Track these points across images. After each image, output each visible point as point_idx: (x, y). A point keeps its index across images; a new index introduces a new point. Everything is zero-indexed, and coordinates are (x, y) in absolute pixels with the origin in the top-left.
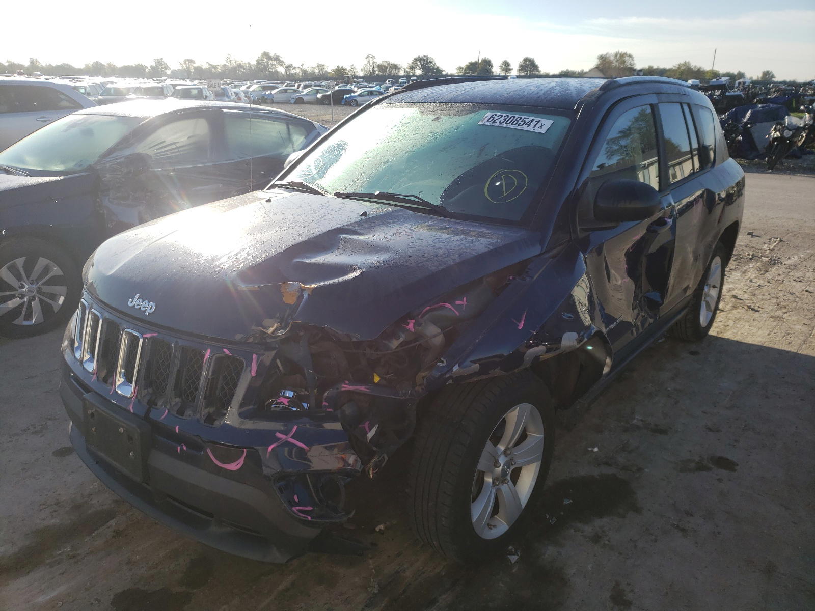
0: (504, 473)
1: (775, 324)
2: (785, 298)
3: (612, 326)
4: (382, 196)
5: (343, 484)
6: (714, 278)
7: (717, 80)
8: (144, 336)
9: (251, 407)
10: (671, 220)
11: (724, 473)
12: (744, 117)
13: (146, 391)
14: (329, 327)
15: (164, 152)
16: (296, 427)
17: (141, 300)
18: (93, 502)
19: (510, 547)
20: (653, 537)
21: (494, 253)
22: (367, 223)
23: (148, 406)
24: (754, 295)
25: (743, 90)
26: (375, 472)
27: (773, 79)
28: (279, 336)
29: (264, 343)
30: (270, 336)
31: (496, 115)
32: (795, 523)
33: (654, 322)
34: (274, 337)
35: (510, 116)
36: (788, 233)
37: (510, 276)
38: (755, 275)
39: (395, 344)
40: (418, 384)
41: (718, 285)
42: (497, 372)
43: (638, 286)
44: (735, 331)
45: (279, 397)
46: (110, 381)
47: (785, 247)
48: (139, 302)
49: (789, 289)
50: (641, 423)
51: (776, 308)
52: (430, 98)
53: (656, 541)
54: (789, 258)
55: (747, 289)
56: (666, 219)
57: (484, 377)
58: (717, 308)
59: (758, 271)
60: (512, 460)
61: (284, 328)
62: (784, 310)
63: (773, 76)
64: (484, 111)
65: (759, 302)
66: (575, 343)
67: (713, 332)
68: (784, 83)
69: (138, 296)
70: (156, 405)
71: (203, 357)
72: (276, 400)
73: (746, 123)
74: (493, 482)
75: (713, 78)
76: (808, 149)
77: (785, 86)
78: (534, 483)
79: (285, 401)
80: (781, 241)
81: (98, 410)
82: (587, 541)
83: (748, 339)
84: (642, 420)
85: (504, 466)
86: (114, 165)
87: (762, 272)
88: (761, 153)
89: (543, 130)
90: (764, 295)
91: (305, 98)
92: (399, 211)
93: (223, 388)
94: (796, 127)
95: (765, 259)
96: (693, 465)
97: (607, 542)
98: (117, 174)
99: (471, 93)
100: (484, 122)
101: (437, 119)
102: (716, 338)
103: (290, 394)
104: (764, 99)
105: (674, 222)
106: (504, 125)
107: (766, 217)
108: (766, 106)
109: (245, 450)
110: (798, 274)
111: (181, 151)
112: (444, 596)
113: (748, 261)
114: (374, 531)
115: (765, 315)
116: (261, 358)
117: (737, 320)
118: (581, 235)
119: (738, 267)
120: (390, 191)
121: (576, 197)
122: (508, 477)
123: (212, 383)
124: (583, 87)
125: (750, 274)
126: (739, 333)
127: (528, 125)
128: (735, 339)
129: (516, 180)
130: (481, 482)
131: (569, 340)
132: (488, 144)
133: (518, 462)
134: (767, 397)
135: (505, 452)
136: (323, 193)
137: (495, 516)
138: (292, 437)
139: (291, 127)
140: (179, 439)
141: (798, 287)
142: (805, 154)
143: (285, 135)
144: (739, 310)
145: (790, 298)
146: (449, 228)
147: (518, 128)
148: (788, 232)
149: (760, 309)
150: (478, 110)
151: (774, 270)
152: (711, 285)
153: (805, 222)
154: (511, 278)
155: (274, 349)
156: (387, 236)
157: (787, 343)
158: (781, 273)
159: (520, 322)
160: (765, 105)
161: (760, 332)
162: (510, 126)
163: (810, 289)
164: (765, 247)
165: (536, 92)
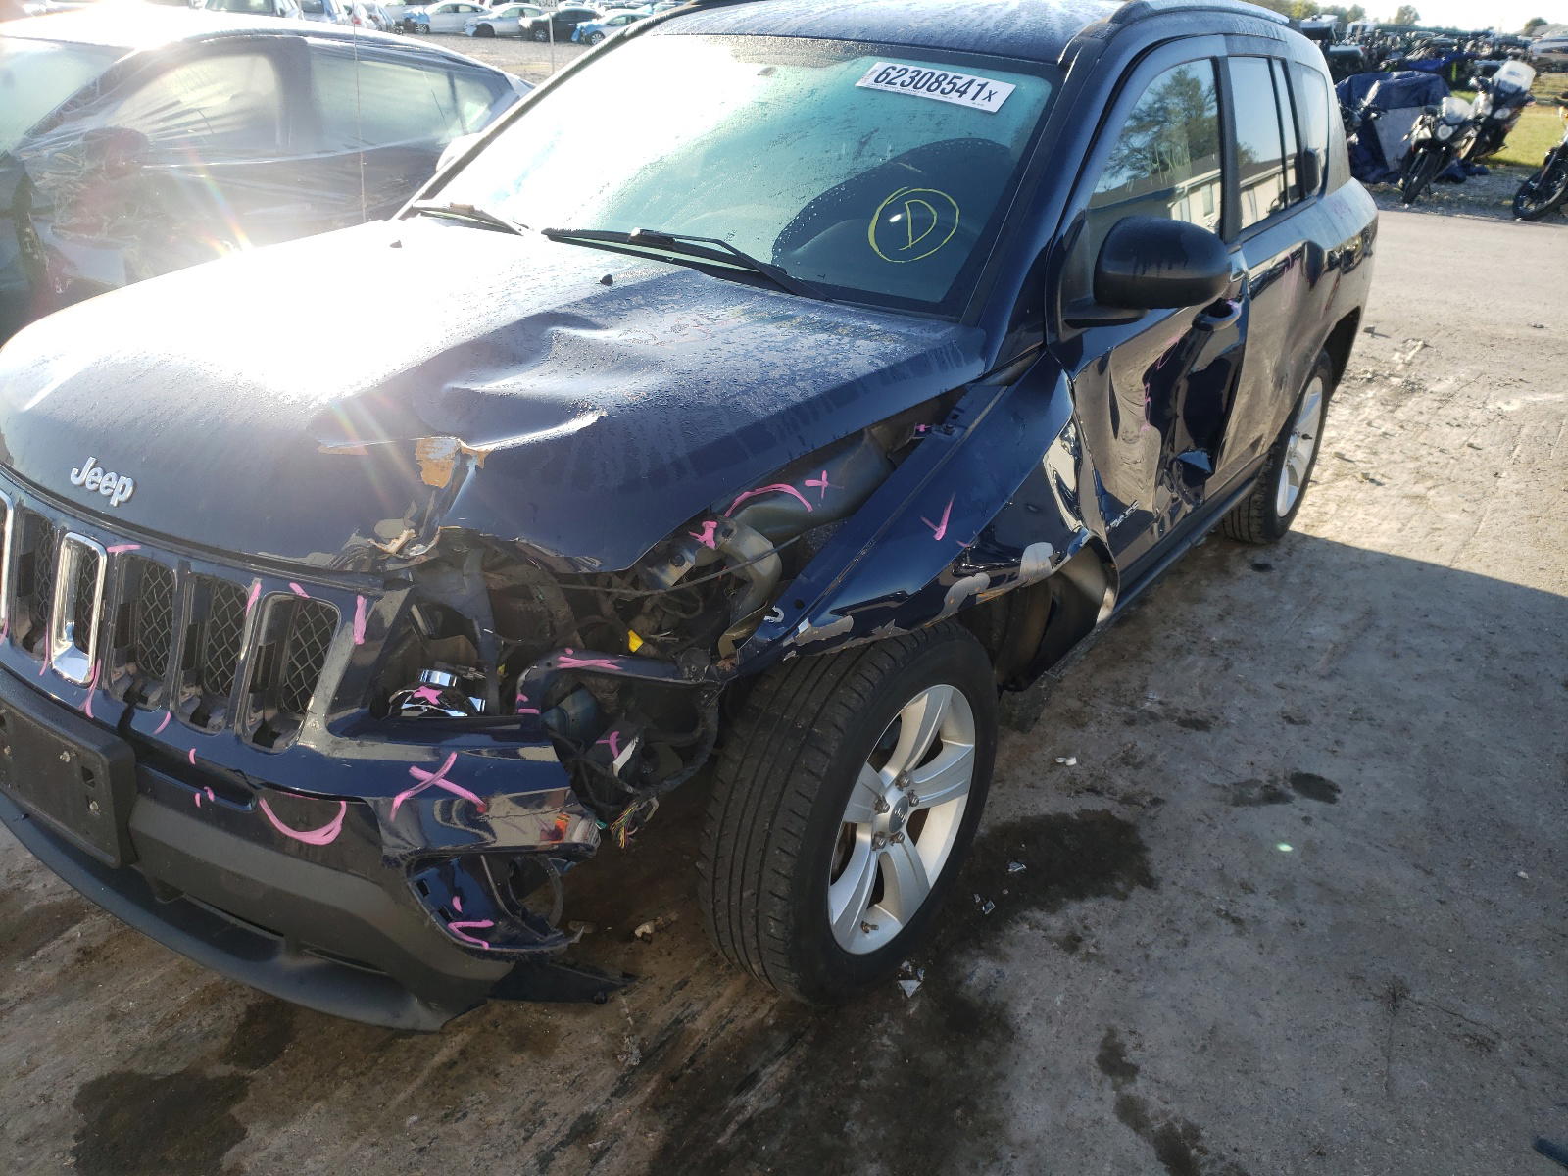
0: (895, 823)
1: (1411, 510)
2: (1430, 458)
3: (1116, 523)
4: (648, 239)
5: (559, 875)
6: (1307, 423)
7: (1313, 19)
8: (110, 549)
9: (355, 710)
10: (1241, 304)
11: (1315, 806)
12: (1364, 96)
13: (122, 670)
14: (525, 541)
15: (179, 126)
16: (454, 756)
17: (99, 470)
18: (32, 887)
19: (905, 964)
20: (1180, 938)
21: (889, 376)
22: (613, 300)
23: (126, 704)
24: (1375, 453)
25: (1361, 42)
26: (630, 833)
27: (1417, 23)
28: (414, 557)
29: (379, 573)
30: (391, 558)
31: (894, 68)
32: (1441, 902)
33: (1193, 510)
34: (400, 560)
35: (925, 71)
36: (1438, 331)
37: (919, 425)
38: (1377, 413)
39: (672, 575)
40: (723, 656)
41: (1313, 434)
42: (890, 630)
43: (1167, 439)
44: (1339, 524)
45: (417, 687)
46: (38, 646)
47: (1432, 359)
48: (96, 475)
49: (1438, 441)
50: (1159, 706)
51: (1415, 477)
52: (753, 26)
53: (1185, 944)
54: (1439, 380)
55: (1362, 441)
56: (1230, 303)
57: (862, 641)
58: (1306, 480)
59: (1382, 404)
60: (911, 794)
61: (425, 541)
62: (1429, 483)
63: (1417, 17)
64: (868, 59)
65: (1383, 465)
66: (1048, 563)
67: (1297, 526)
68: (1438, 31)
69: (91, 461)
70: (145, 700)
71: (244, 600)
72: (409, 693)
73: (1369, 109)
74: (874, 842)
75: (1306, 15)
76: (1477, 165)
77: (1440, 38)
78: (953, 838)
79: (432, 696)
80: (1425, 346)
81: (12, 710)
82: (1054, 947)
83: (1363, 540)
84: (1161, 702)
85: (896, 809)
86: (59, 152)
87: (1389, 407)
88: (1391, 169)
89: (993, 106)
90: (1392, 453)
91: (497, 27)
92: (684, 274)
93: (293, 667)
94: (1462, 120)
95: (1395, 381)
96: (1256, 792)
97: (1092, 950)
98: (68, 174)
99: (842, 18)
100: (868, 82)
101: (767, 72)
102: (1305, 538)
103: (441, 678)
104: (1399, 61)
105: (1246, 309)
106: (910, 90)
107: (1398, 297)
108: (1407, 76)
109: (343, 803)
110: (1455, 411)
111: (215, 127)
112: (771, 1069)
113: (1364, 385)
114: (631, 936)
115: (1393, 492)
116: (376, 604)
117: (1342, 502)
118: (1066, 335)
119: (1347, 396)
120: (665, 229)
121: (1058, 252)
122: (904, 830)
123: (268, 657)
124: (1078, 15)
125: (1367, 410)
126: (1346, 528)
127: (962, 93)
128: (1338, 540)
129: (934, 212)
130: (849, 843)
131: (1036, 559)
132: (876, 131)
133: (923, 798)
134: (1395, 655)
135: (898, 782)
136: (516, 228)
137: (876, 905)
138: (447, 777)
139: (458, 83)
140: (199, 777)
141: (1455, 438)
142: (1473, 175)
143: (445, 100)
144: (1347, 482)
145: (1439, 460)
146: (792, 317)
147: (941, 98)
148: (1438, 328)
149: (1385, 480)
150: (856, 57)
151: (1412, 404)
152: (1301, 435)
153: (1470, 308)
154: (922, 428)
155: (404, 584)
156: (658, 333)
157: (1434, 547)
158: (1424, 409)
159: (938, 525)
160: (1405, 73)
161: (1385, 526)
162: (923, 93)
163: (1476, 442)
164: (1397, 356)
165: (978, 22)
